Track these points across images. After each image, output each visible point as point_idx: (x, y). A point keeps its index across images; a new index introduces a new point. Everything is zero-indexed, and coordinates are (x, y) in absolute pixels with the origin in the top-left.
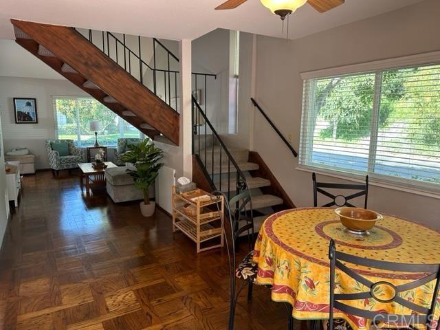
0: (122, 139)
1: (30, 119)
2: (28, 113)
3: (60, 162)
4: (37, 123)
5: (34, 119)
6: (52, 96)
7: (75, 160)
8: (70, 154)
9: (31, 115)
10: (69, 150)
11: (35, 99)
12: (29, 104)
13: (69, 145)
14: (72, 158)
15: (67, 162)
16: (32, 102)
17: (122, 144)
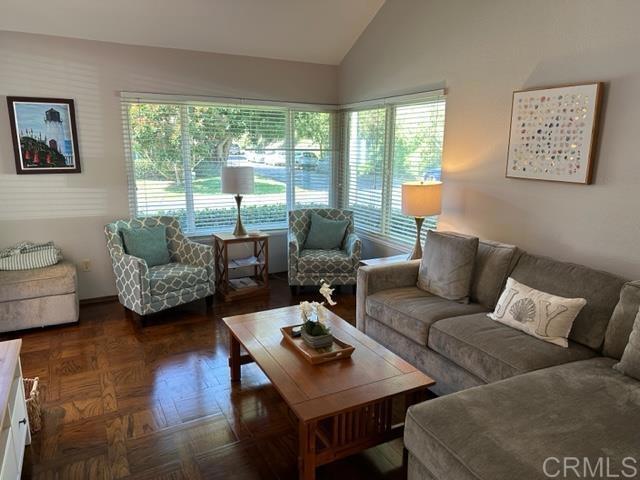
0: (298, 213)
1: (60, 160)
2: (53, 142)
3: (151, 288)
4: (78, 170)
5: (71, 162)
6: (118, 94)
7: (192, 280)
8: (174, 260)
9: (62, 148)
10: (171, 246)
11: (71, 102)
12: (53, 116)
13: (169, 233)
14: (184, 277)
15: (170, 290)
16: (63, 111)
17: (299, 225)
